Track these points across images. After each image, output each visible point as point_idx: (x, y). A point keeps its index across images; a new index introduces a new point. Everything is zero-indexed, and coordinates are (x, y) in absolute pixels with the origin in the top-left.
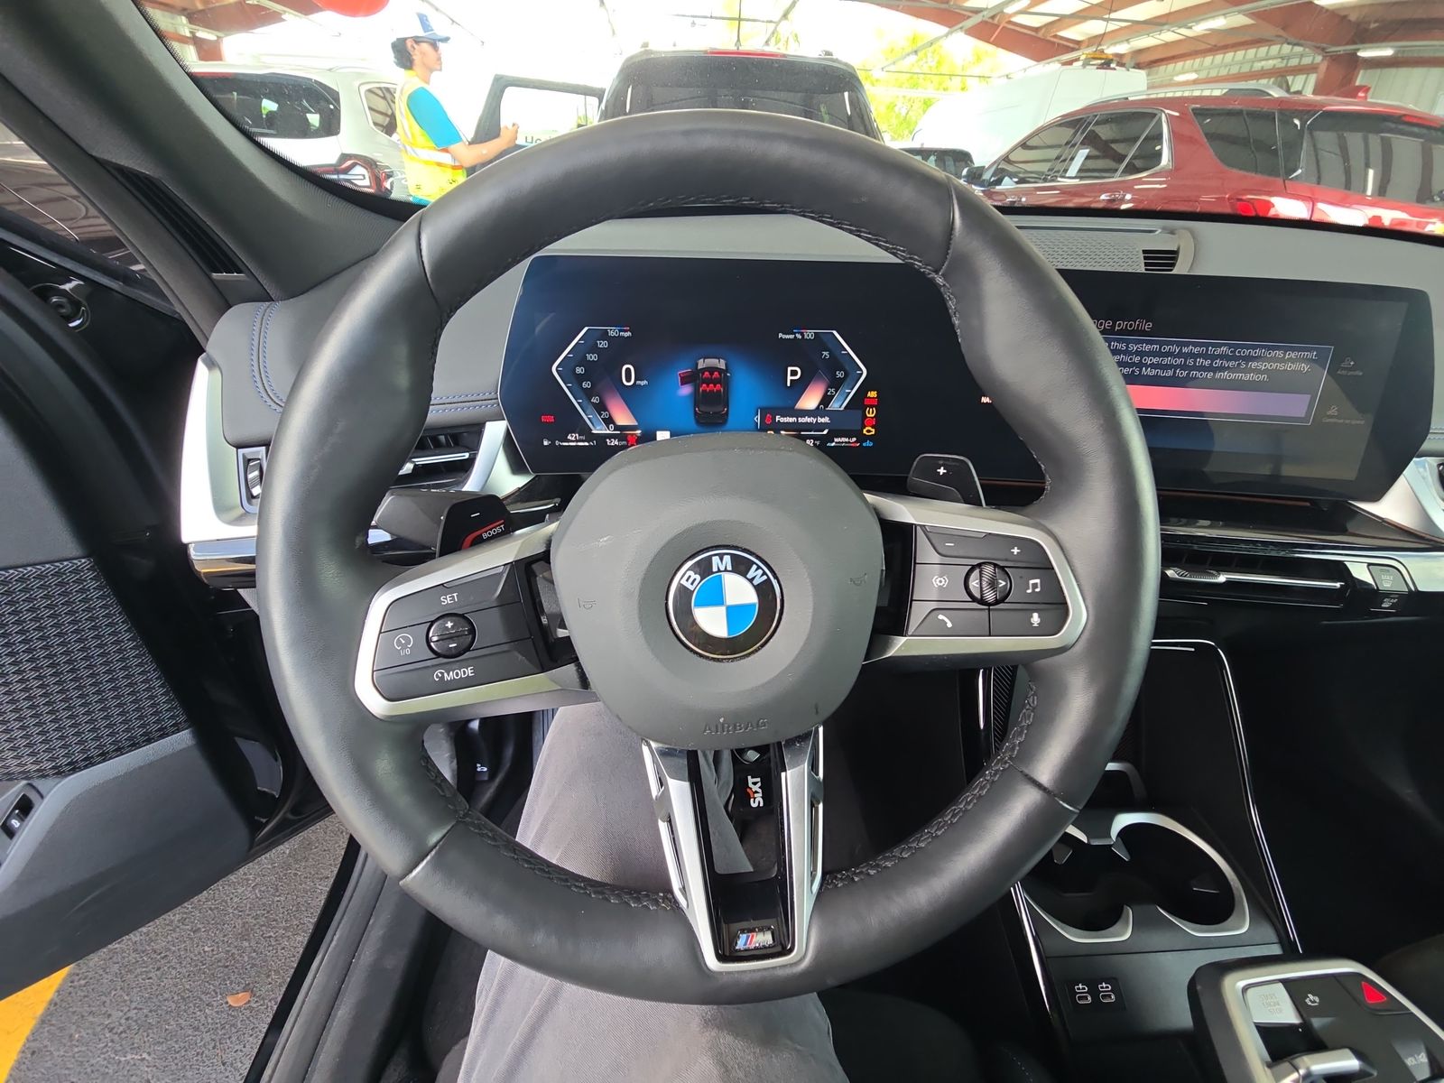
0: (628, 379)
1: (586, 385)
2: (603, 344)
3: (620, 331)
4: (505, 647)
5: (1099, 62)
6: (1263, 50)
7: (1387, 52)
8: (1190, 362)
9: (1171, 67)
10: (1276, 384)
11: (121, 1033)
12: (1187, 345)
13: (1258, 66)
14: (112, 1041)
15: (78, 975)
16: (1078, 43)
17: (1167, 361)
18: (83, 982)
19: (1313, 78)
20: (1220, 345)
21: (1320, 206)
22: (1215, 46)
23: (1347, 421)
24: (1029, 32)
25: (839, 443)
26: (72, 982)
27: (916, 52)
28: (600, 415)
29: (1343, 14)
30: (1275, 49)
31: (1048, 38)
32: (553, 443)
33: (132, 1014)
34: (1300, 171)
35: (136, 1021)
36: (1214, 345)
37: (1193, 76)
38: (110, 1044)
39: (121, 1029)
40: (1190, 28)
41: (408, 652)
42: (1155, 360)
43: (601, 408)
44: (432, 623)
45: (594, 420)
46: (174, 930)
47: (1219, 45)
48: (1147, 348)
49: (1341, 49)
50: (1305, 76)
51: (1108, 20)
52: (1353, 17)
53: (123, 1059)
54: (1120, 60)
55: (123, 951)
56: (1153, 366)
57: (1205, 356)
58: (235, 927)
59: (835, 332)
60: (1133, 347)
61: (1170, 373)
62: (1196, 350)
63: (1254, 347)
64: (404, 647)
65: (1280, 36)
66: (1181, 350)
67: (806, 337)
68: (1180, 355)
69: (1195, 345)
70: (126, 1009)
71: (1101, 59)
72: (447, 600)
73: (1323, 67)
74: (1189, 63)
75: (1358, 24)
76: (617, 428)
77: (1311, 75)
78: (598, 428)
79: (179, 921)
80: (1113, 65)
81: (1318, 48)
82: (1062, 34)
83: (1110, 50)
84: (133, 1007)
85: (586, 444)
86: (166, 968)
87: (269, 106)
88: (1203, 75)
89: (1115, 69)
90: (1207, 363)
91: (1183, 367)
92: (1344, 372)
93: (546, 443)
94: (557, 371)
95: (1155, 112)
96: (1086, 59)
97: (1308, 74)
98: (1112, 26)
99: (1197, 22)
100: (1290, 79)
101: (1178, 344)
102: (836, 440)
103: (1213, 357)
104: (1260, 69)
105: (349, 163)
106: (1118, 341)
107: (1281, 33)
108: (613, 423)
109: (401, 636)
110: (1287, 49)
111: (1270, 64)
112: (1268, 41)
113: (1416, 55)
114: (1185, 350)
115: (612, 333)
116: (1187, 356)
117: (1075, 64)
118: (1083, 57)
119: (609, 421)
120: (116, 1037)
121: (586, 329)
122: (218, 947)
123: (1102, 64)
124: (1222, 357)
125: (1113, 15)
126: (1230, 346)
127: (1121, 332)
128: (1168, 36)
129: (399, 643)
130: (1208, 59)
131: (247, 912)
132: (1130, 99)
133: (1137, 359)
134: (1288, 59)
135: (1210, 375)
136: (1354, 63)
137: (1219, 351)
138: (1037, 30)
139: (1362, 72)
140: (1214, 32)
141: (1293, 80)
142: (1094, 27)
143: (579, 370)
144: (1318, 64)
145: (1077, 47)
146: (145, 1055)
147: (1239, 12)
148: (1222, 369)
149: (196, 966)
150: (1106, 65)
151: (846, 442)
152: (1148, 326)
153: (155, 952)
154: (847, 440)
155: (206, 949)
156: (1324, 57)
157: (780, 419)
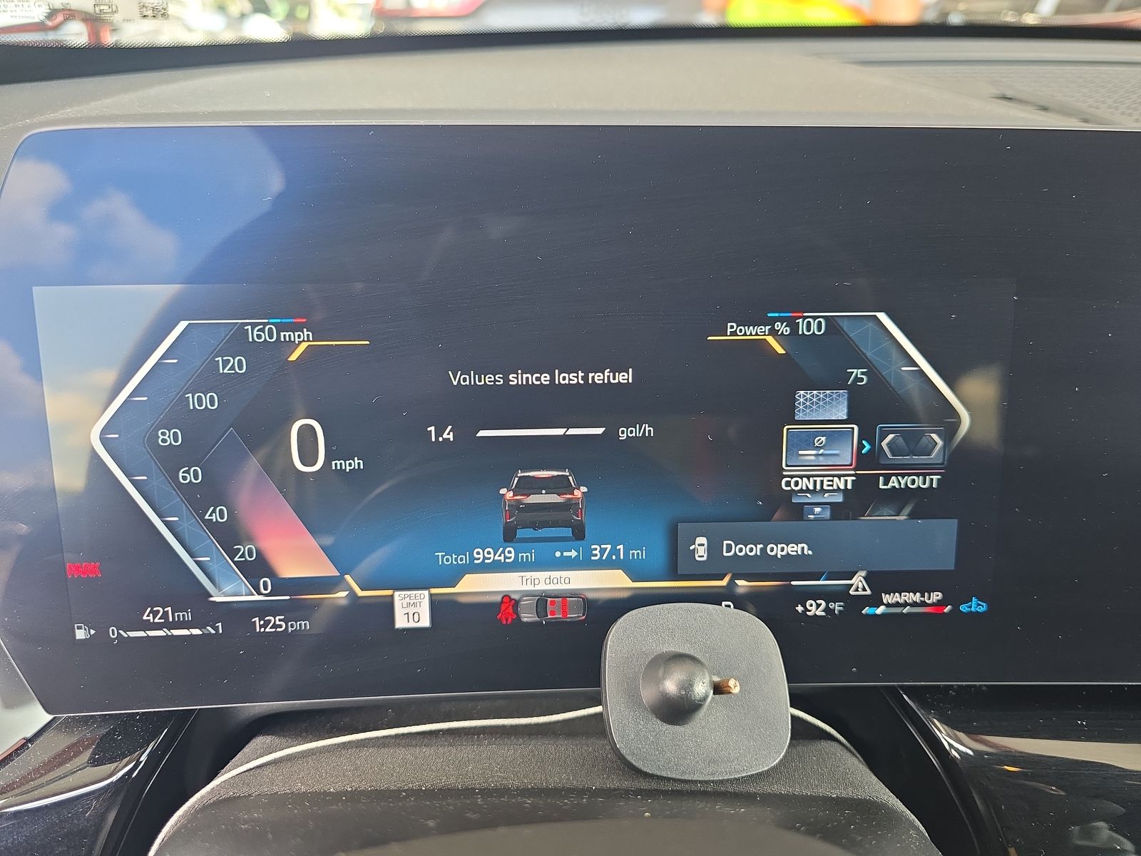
0: (308, 458)
1: (189, 476)
2: (234, 365)
3: (281, 328)
25: (897, 605)
28: (232, 554)
32: (102, 632)
43: (229, 536)
45: (214, 568)
59: (882, 316)
67: (802, 329)
76: (281, 586)
78: (227, 589)
85: (196, 632)
93: (80, 634)
94: (104, 441)
102: (887, 598)
108: (271, 573)
115: (253, 335)
119: (256, 569)
121: (183, 325)
143: (167, 438)
151: (914, 604)
154: (917, 597)
157: (733, 550)
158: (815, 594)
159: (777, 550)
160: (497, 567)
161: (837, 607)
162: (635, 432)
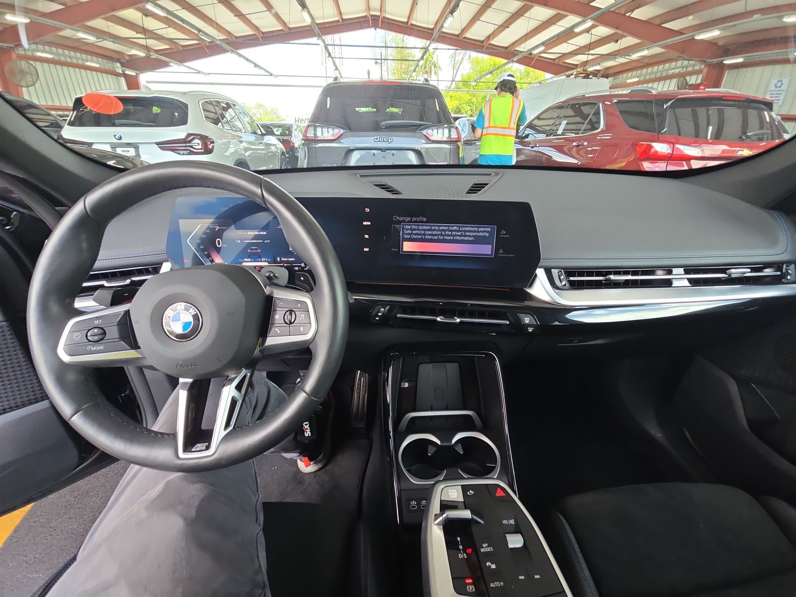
0: (219, 244)
4: (118, 340)
5: (584, 75)
6: (673, 64)
7: (740, 60)
8: (443, 233)
9: (625, 75)
10: (478, 241)
11: (31, 564)
12: (441, 226)
13: (671, 72)
14: (27, 568)
15: (13, 537)
16: (576, 65)
17: (434, 233)
18: (16, 540)
19: (700, 77)
20: (454, 226)
21: (678, 146)
22: (647, 64)
23: (507, 255)
24: (549, 61)
26: (11, 540)
27: (491, 73)
28: (208, 259)
29: (715, 42)
30: (679, 63)
31: (560, 63)
33: (37, 556)
34: (665, 129)
35: (38, 559)
36: (451, 226)
37: (636, 80)
38: (25, 569)
39: (31, 562)
40: (630, 56)
41: (78, 339)
42: (430, 232)
43: (208, 256)
44: (89, 330)
45: (206, 261)
46: (60, 517)
47: (649, 63)
48: (426, 228)
49: (715, 60)
50: (696, 76)
51: (588, 54)
52: (720, 43)
53: (31, 576)
54: (595, 74)
55: (36, 527)
56: (429, 235)
57: (449, 231)
58: (89, 517)
60: (420, 228)
61: (436, 237)
62: (445, 228)
63: (467, 227)
64: (77, 337)
65: (680, 57)
66: (439, 228)
68: (439, 230)
69: (444, 226)
70: (34, 553)
71: (584, 74)
72: (97, 322)
73: (705, 70)
74: (635, 73)
75: (723, 46)
77: (699, 75)
79: (63, 513)
80: (590, 77)
81: (701, 61)
82: (566, 61)
83: (590, 69)
84: (38, 552)
86: (55, 535)
87: (156, 110)
88: (642, 78)
89: (591, 78)
90: (450, 233)
91: (441, 235)
92: (502, 236)
94: (189, 242)
95: (597, 102)
96: (576, 74)
97: (698, 75)
98: (591, 57)
99: (634, 53)
100: (688, 78)
101: (438, 226)
103: (452, 231)
104: (672, 74)
105: (192, 137)
106: (414, 225)
107: (680, 55)
108: (214, 262)
109: (76, 334)
110: (686, 63)
111: (677, 71)
112: (674, 59)
113: (757, 60)
114: (440, 228)
115: (211, 227)
116: (442, 231)
117: (571, 77)
118: (575, 73)
120: (29, 566)
121: (200, 225)
122: (80, 526)
123: (585, 76)
124: (455, 231)
125: (591, 52)
126: (458, 226)
127: (414, 222)
128: (621, 60)
129: (75, 336)
130: (644, 71)
131: (96, 510)
132: (586, 96)
133: (423, 232)
134: (687, 68)
135: (452, 238)
136: (722, 67)
137: (453, 229)
138: (554, 60)
139: (727, 71)
140: (644, 57)
141: (690, 78)
142: (582, 58)
144: (703, 69)
145: (575, 67)
146: (41, 575)
147: (657, 46)
148: (456, 235)
149: (69, 534)
150: (587, 77)
152: (425, 219)
153: (51, 528)
155: (75, 527)
156: (706, 65)
157: (283, 259)
158: (297, 266)
159: (290, 259)
160: (248, 262)
161: (300, 268)
162: (267, 241)
